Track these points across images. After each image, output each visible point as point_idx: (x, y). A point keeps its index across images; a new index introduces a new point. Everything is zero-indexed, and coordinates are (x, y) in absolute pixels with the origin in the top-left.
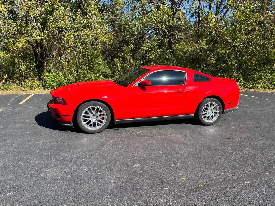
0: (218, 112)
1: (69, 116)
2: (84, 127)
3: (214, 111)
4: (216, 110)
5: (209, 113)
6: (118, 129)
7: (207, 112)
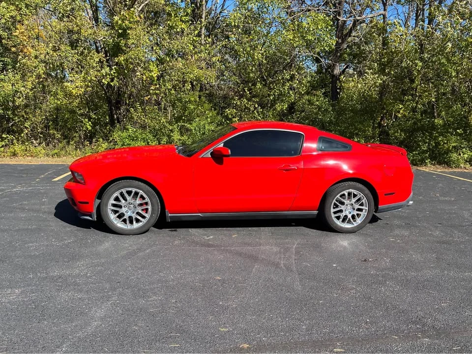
0: (366, 210)
1: (88, 203)
2: (112, 223)
3: (357, 206)
4: (362, 205)
5: (347, 211)
6: (175, 231)
7: (342, 207)
